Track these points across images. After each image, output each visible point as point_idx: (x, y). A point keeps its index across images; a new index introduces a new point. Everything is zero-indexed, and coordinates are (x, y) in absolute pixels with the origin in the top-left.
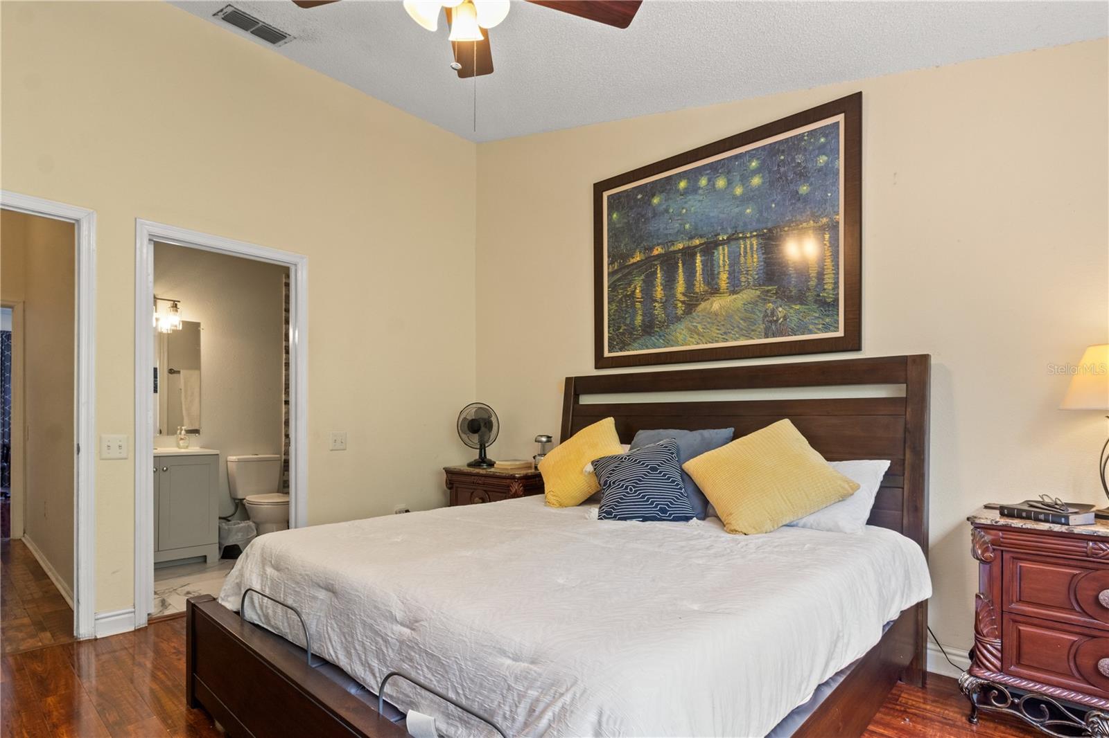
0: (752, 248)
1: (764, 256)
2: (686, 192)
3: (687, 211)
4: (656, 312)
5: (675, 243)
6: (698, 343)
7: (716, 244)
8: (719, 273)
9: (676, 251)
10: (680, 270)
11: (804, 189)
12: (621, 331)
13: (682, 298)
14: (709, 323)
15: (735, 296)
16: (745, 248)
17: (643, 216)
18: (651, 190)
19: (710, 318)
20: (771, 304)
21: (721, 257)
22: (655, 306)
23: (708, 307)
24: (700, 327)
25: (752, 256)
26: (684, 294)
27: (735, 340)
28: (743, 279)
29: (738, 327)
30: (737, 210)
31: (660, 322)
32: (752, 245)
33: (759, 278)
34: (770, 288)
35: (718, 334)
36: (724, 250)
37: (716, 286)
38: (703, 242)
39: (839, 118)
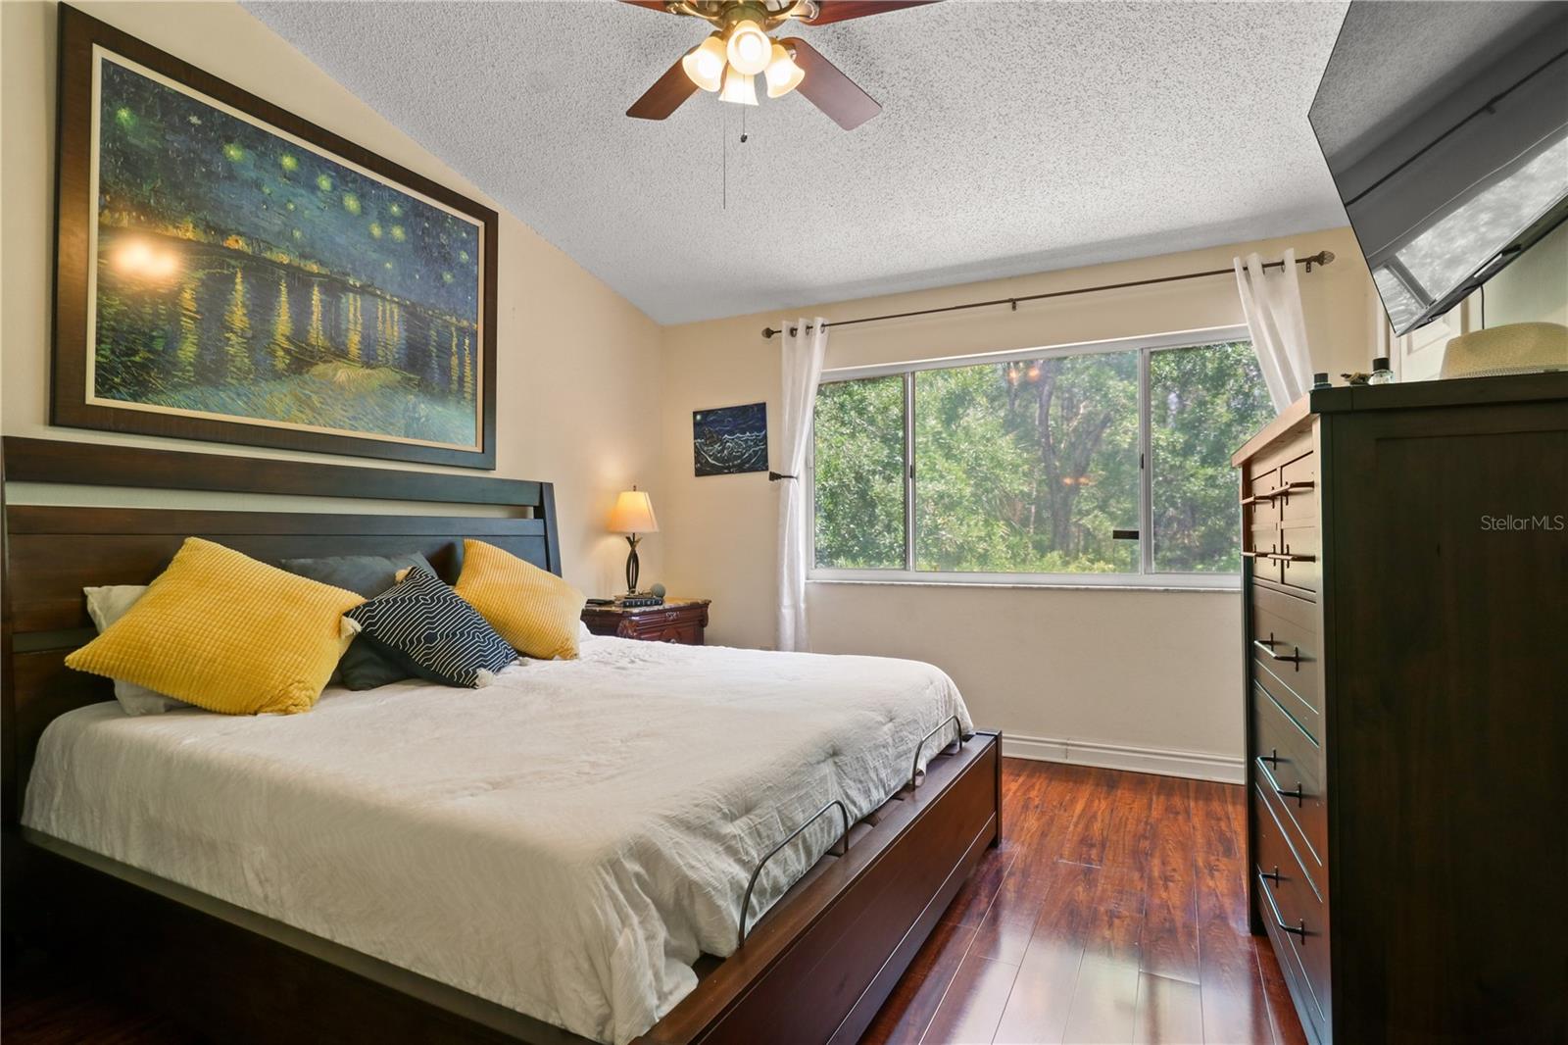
0: (392, 316)
1: (406, 334)
2: (292, 177)
3: (296, 208)
4: (232, 351)
5: (274, 249)
6: (311, 423)
7: (347, 288)
8: (347, 330)
9: (275, 262)
10: (284, 297)
11: (448, 277)
12: (137, 359)
13: (286, 345)
14: (330, 397)
15: (368, 371)
16: (384, 311)
17: (204, 163)
18: (230, 130)
19: (332, 390)
20: (412, 397)
21: (352, 309)
22: (229, 339)
23: (331, 374)
24: (315, 398)
25: (392, 328)
26: (288, 339)
27: (367, 431)
28: (380, 352)
29: (373, 414)
30: (375, 256)
31: (239, 369)
32: (392, 312)
33: (399, 358)
34: (412, 376)
35: (344, 416)
36: (355, 300)
37: (343, 347)
38: (324, 272)
39: (480, 224)
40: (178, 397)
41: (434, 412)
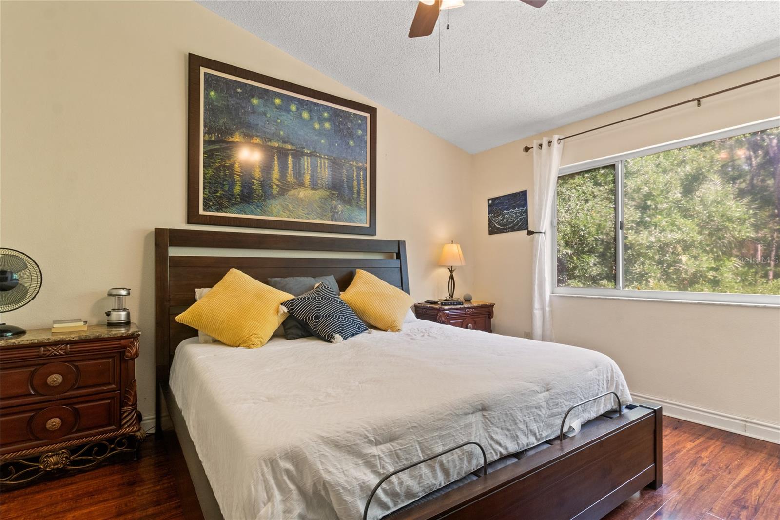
0: (324, 165)
1: (332, 172)
2: (279, 108)
3: (281, 121)
4: (255, 187)
5: (272, 141)
6: (288, 217)
7: (303, 154)
8: (304, 173)
9: (272, 147)
10: (276, 162)
11: (351, 143)
12: (218, 194)
13: (277, 183)
14: (297, 205)
15: (314, 191)
16: (321, 163)
17: (243, 108)
18: (253, 92)
19: (298, 202)
20: (334, 202)
21: (306, 164)
22: (253, 182)
23: (297, 193)
24: (290, 205)
25: (325, 170)
26: (278, 180)
27: (314, 219)
28: (319, 182)
29: (316, 211)
30: (316, 138)
31: (258, 195)
32: (324, 163)
33: (329, 184)
34: (334, 192)
35: (303, 213)
36: (307, 159)
37: (302, 181)
38: (293, 148)
39: (368, 115)
40: (234, 209)
41: (345, 208)
